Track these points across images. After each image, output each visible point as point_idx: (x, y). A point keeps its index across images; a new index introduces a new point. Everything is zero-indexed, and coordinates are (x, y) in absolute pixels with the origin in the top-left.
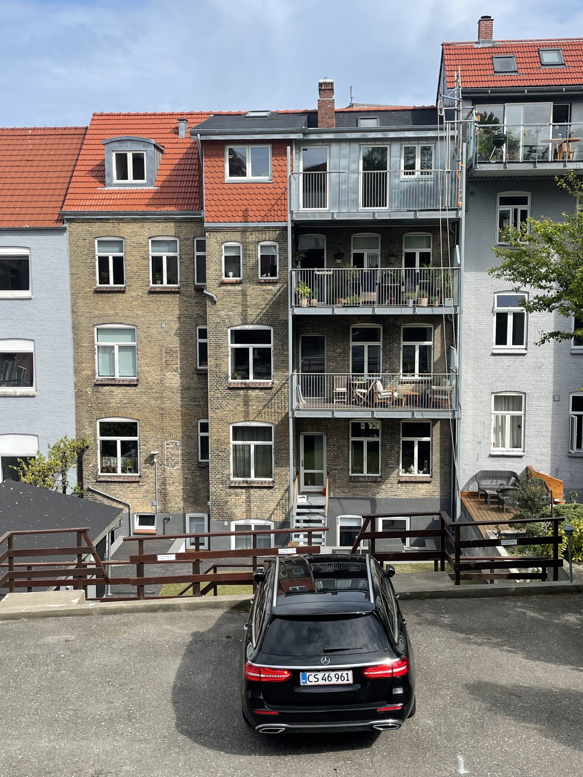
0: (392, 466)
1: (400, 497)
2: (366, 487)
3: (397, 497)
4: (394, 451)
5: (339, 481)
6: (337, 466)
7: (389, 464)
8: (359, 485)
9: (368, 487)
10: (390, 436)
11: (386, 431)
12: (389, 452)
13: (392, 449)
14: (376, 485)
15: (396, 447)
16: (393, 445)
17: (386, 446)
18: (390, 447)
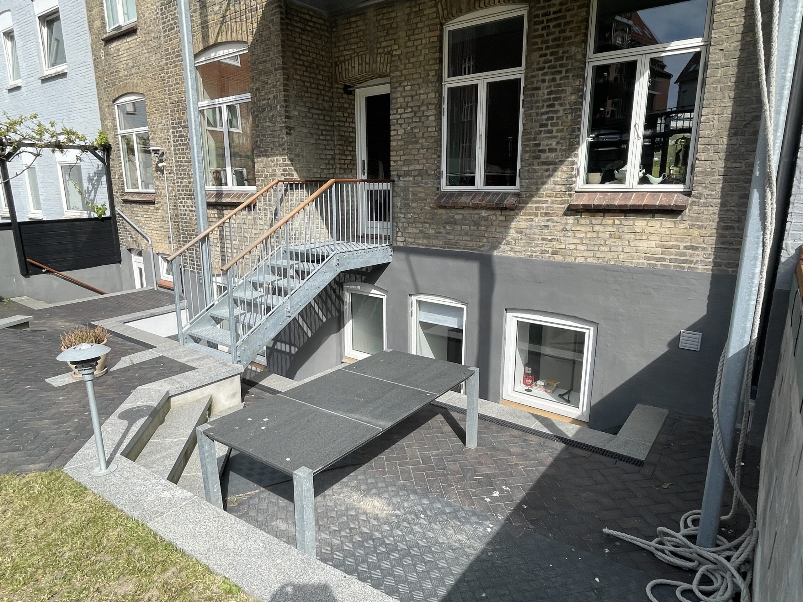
0: (552, 155)
1: (569, 259)
2: (477, 224)
3: (559, 258)
4: (561, 105)
5: (414, 205)
6: (411, 164)
7: (543, 151)
8: (461, 217)
9: (483, 223)
10: (552, 54)
11: (539, 40)
12: (544, 110)
13: (555, 99)
14: (503, 218)
15: (569, 89)
16: (559, 85)
17: (538, 89)
18: (550, 93)
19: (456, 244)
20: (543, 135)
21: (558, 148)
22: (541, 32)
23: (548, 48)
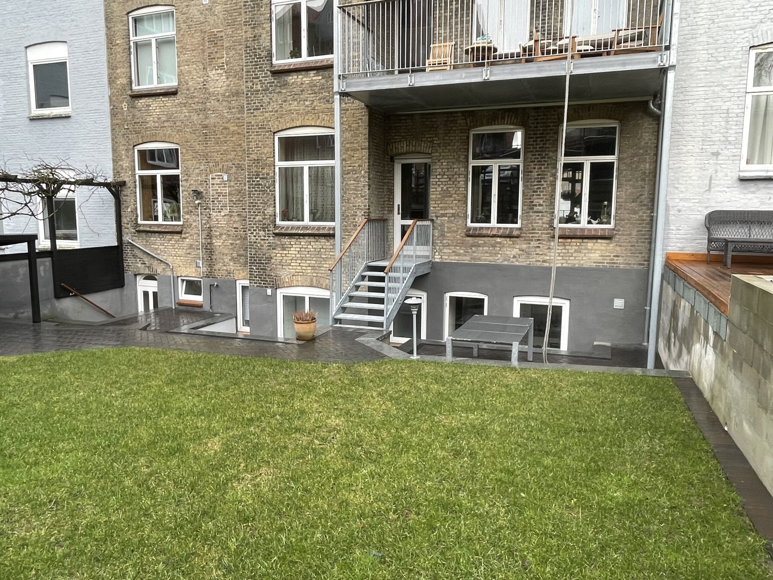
0: (540, 208)
1: (552, 265)
2: (494, 246)
3: (546, 265)
4: (545, 181)
5: (449, 235)
6: (446, 209)
7: (536, 205)
8: (482, 242)
9: (498, 245)
10: (539, 155)
11: (532, 147)
12: (536, 183)
13: (541, 178)
14: (511, 243)
15: (549, 174)
16: (544, 171)
17: (531, 172)
18: (538, 175)
19: (479, 259)
20: (535, 197)
21: (544, 204)
22: (531, 143)
23: (536, 151)
